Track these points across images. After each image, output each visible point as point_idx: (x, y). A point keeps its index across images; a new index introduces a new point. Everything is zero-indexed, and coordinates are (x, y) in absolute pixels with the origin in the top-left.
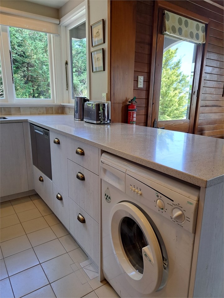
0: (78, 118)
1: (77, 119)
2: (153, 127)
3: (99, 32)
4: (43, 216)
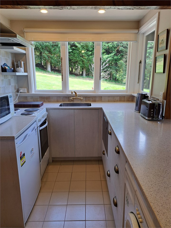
0: (137, 110)
3: (164, 40)
4: (101, 181)
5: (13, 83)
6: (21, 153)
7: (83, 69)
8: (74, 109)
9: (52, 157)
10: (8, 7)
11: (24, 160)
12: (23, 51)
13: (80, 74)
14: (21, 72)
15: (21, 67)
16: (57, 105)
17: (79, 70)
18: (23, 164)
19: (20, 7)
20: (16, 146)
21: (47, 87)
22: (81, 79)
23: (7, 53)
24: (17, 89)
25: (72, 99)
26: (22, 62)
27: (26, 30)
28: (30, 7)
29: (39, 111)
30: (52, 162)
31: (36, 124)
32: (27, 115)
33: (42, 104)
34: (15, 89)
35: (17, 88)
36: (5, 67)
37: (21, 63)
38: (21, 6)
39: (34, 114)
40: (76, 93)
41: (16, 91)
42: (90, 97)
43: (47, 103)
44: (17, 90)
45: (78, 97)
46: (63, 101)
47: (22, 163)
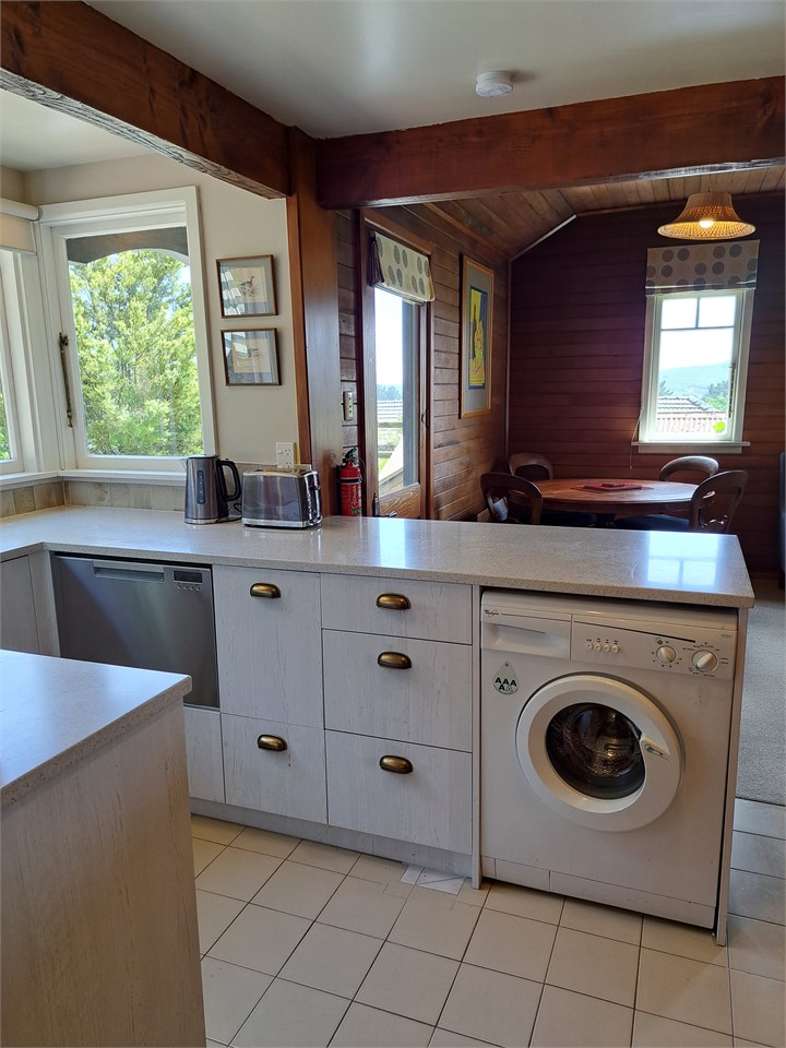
1: (199, 522)
2: (438, 519)
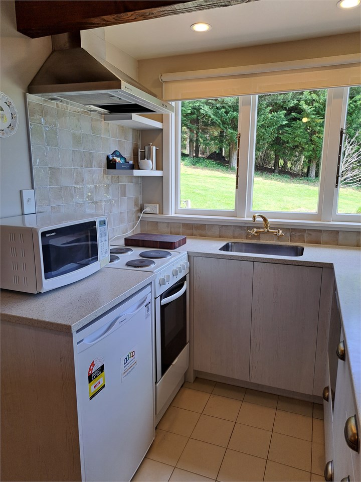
4: (311, 473)
5: (132, 192)
6: (93, 364)
7: (310, 161)
8: (254, 260)
9: (194, 370)
10: (108, 21)
11: (99, 383)
12: (157, 125)
13: (302, 173)
14: (149, 170)
15: (150, 158)
16: (214, 247)
17: (302, 164)
18: (97, 393)
19: (132, 15)
20: (76, 348)
21: (224, 201)
22: (302, 185)
23: (123, 129)
24: (141, 205)
25: (256, 233)
26: (154, 148)
27: (165, 77)
28: (153, 14)
29: (170, 257)
30: (194, 381)
31: (151, 292)
32: (138, 267)
33: (184, 242)
34: (136, 204)
35: (140, 202)
36: (115, 158)
37: (150, 150)
38: (133, 13)
39: (152, 266)
40: (265, 219)
41: (138, 210)
42: (304, 230)
43: (196, 239)
44: (141, 207)
45: (270, 230)
46: (234, 237)
47: (94, 390)
